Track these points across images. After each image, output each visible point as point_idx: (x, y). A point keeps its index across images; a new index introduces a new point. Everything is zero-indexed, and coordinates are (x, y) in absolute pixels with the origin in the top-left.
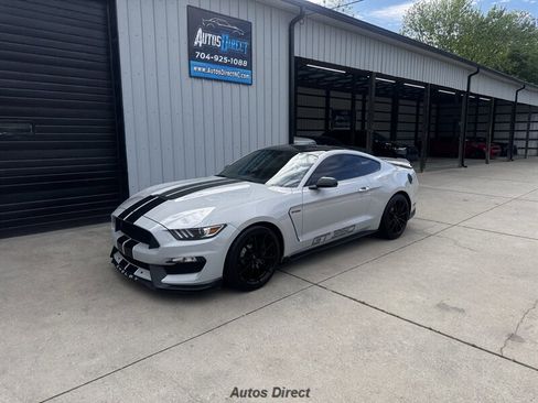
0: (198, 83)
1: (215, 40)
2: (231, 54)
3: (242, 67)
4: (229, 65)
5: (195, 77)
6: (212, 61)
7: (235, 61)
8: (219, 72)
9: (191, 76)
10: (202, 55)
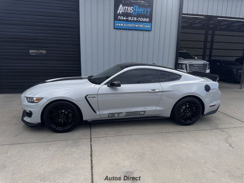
0: (118, 32)
1: (130, 9)
2: (138, 16)
3: (146, 22)
4: (137, 21)
5: (117, 29)
6: (127, 20)
7: (141, 19)
8: (130, 25)
9: (115, 29)
10: (122, 18)
